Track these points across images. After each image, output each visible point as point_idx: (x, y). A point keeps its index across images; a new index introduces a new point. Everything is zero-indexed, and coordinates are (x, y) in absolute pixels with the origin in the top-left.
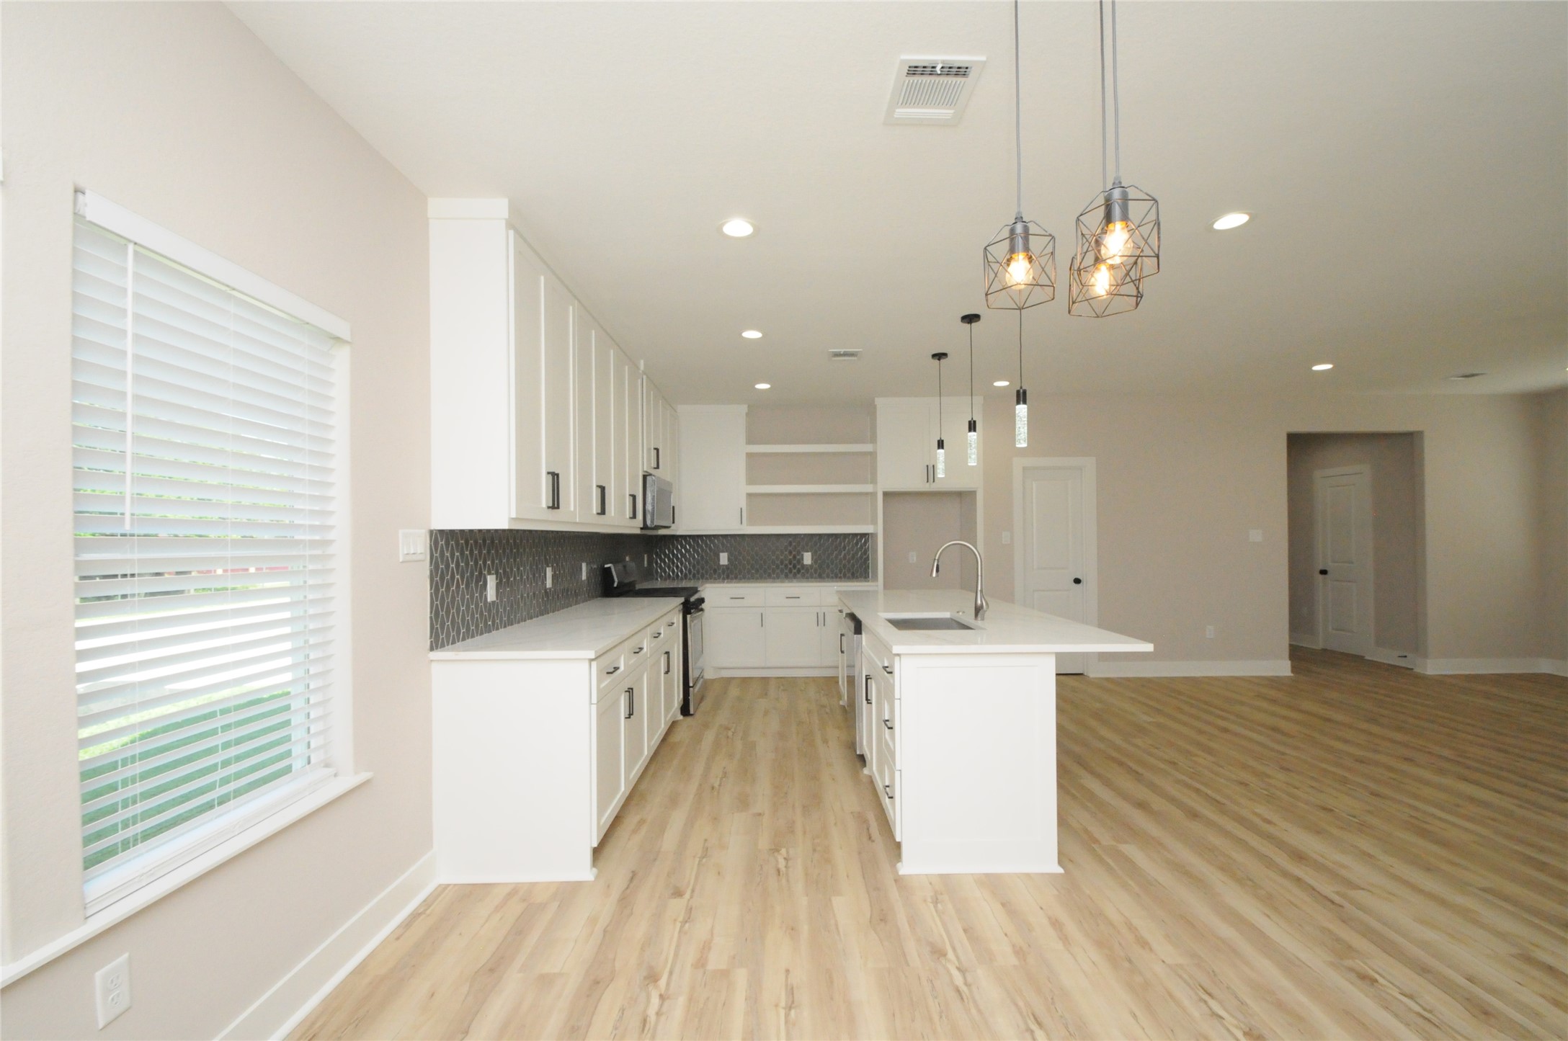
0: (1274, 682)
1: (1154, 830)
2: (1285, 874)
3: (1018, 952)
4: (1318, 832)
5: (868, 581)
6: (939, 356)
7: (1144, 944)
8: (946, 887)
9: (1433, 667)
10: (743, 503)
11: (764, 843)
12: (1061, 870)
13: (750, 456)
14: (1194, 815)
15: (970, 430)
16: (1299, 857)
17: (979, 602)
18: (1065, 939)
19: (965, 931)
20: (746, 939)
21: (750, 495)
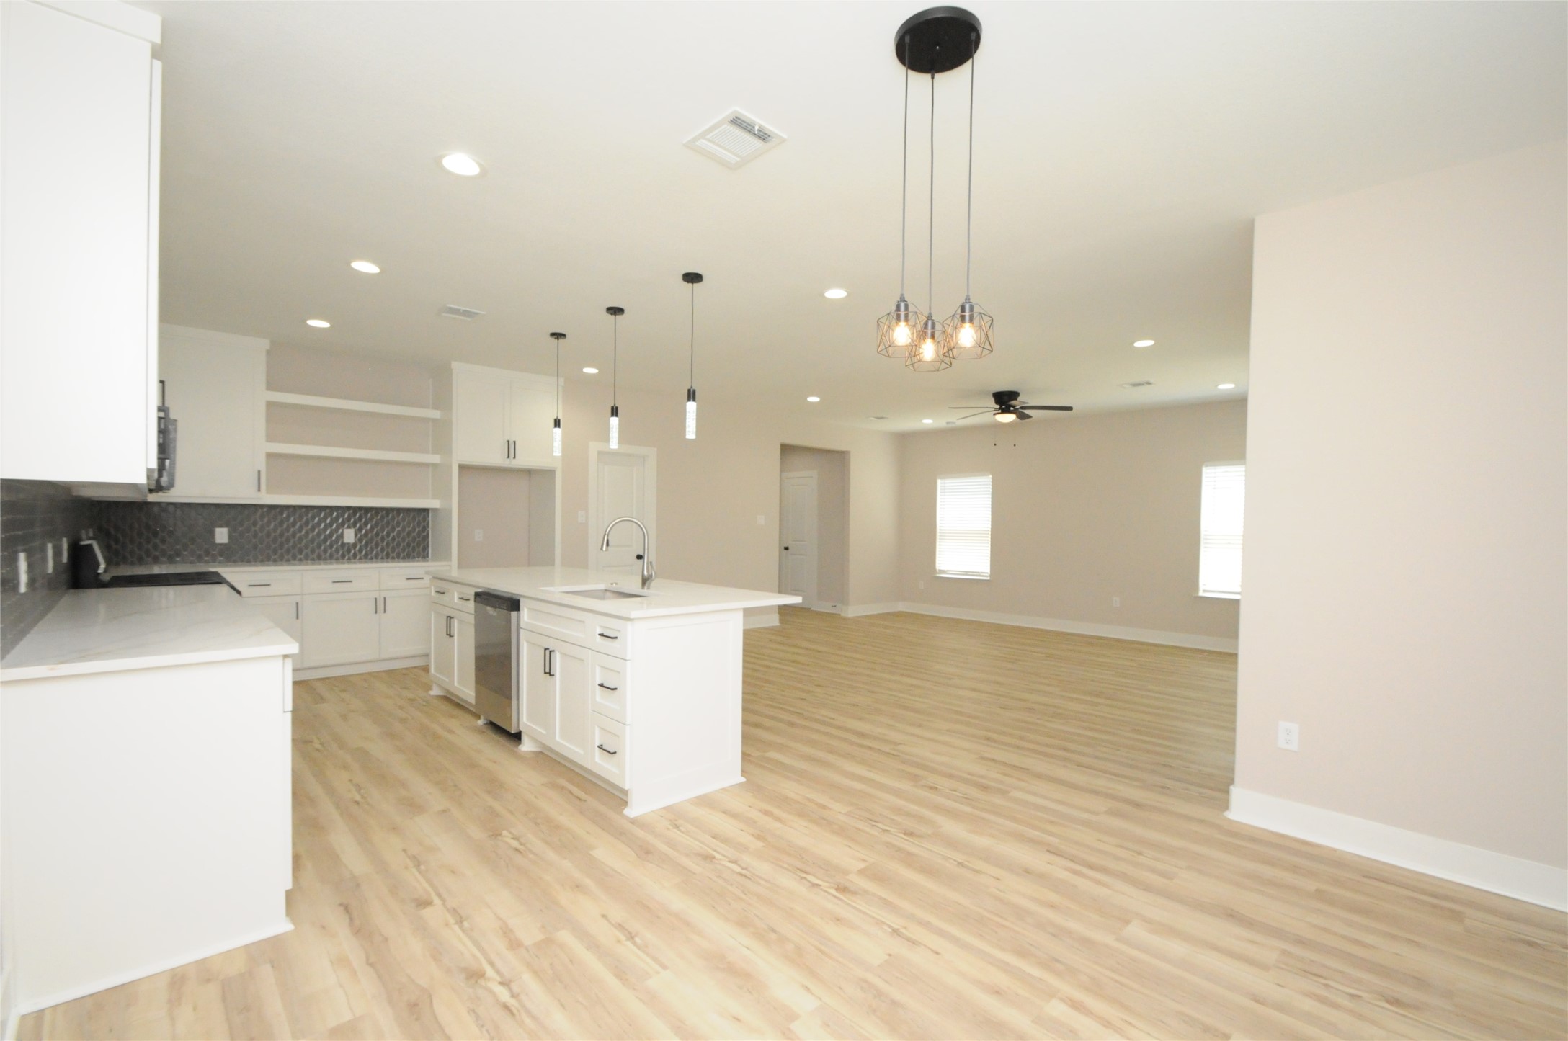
0: (771, 630)
1: (778, 739)
2: (861, 746)
3: (759, 837)
4: (860, 719)
5: (428, 561)
6: (558, 336)
7: (824, 807)
8: (674, 815)
9: (852, 611)
10: (261, 464)
11: (476, 833)
12: (743, 779)
13: (270, 404)
14: (792, 724)
15: (612, 415)
16: (862, 735)
17: (646, 573)
18: (779, 819)
19: (714, 837)
20: (541, 910)
21: (270, 456)
